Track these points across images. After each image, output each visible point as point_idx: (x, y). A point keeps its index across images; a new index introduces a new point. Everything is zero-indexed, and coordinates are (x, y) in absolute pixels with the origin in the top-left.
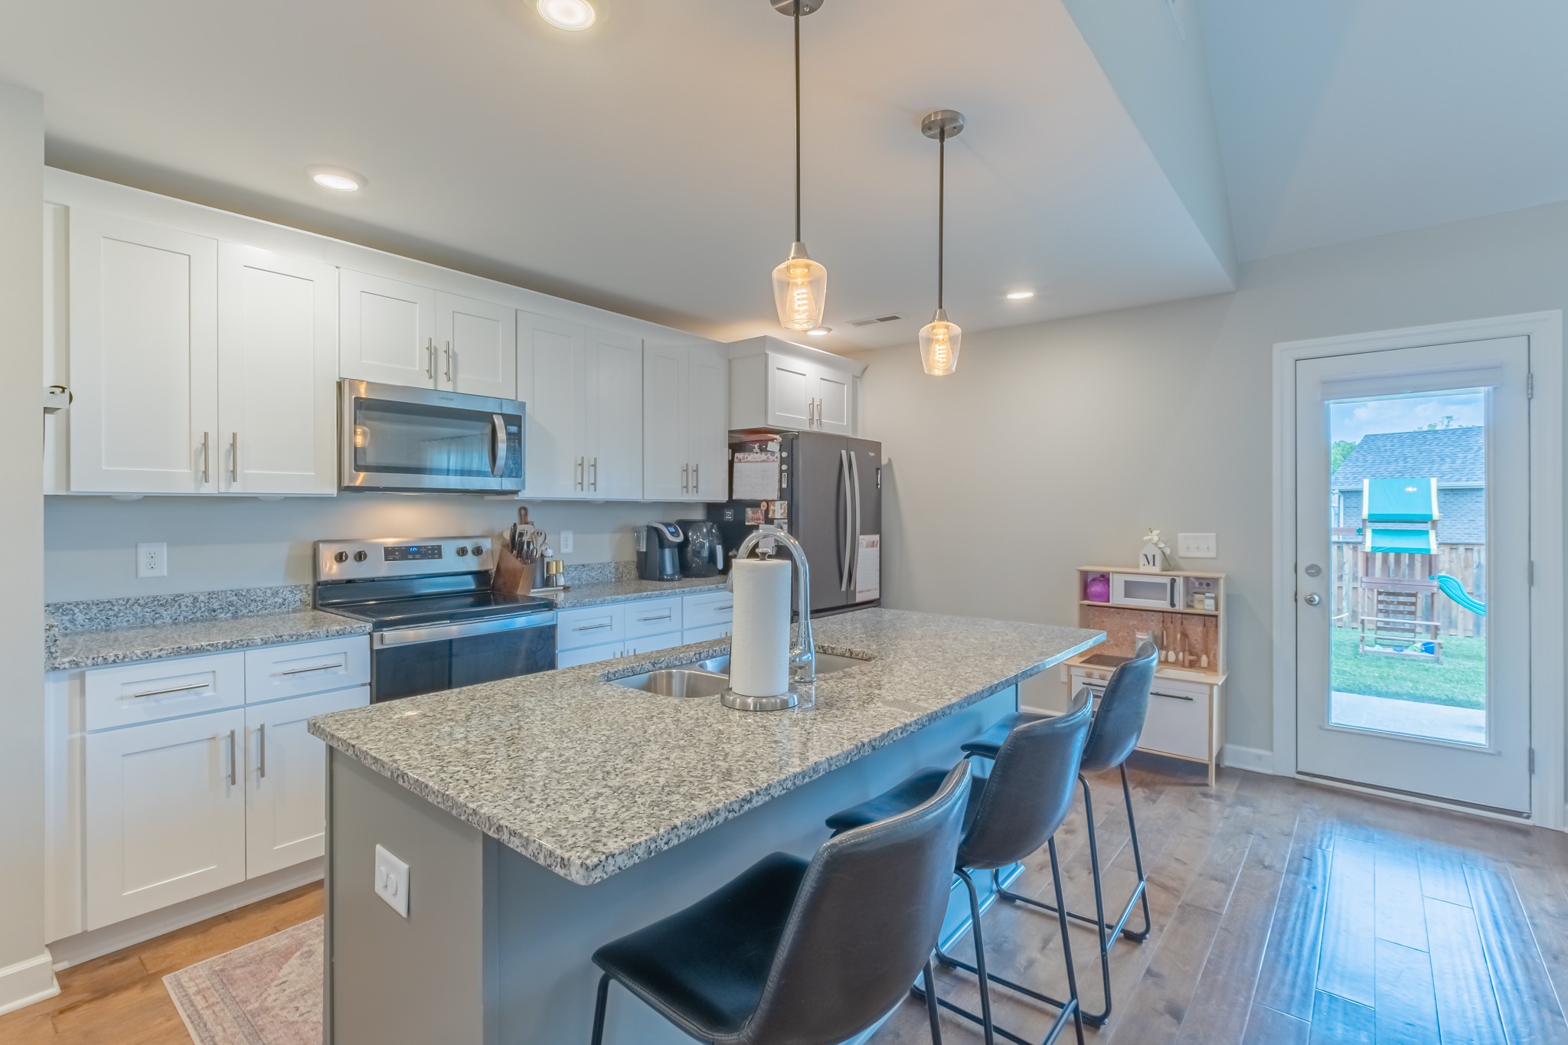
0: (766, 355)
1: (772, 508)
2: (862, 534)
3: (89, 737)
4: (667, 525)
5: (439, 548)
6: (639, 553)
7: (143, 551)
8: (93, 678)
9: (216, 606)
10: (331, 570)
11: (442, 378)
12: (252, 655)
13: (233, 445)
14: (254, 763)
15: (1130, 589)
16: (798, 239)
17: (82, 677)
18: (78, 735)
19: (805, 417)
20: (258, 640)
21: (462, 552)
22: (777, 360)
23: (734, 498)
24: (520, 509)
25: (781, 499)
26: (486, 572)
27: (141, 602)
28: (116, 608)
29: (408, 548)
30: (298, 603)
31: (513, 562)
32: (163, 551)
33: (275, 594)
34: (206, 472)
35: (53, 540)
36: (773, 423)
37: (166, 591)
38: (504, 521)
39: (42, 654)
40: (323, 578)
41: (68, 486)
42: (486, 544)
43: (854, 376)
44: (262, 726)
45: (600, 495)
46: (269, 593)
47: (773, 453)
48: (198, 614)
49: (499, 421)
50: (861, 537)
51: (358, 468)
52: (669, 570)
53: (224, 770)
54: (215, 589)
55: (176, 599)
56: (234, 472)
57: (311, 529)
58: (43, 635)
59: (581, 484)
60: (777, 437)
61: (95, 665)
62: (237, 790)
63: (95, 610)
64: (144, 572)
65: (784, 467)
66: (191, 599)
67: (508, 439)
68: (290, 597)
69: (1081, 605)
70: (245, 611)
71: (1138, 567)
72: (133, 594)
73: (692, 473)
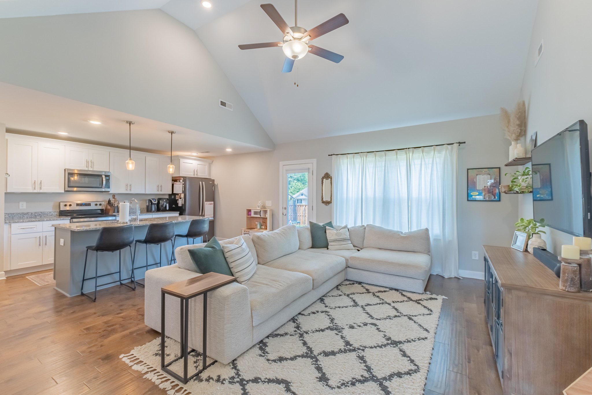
0: (180, 159)
1: (181, 195)
2: (206, 201)
3: (12, 235)
4: (153, 199)
5: (90, 204)
6: (147, 206)
7: (21, 203)
8: (13, 225)
9: (36, 215)
10: (63, 208)
11: (90, 167)
12: (44, 222)
13: (41, 183)
14: (44, 243)
15: (256, 213)
16: (130, 157)
17: (11, 225)
18: (10, 235)
19: (192, 174)
20: (45, 220)
21: (96, 205)
22: (182, 161)
23: (174, 193)
24: (113, 196)
25: (183, 193)
26: (103, 209)
27: (20, 214)
28: (15, 215)
29: (82, 204)
30: (55, 215)
31: (109, 207)
32: (25, 204)
33: (50, 213)
34: (35, 188)
35: (6, 201)
36: (181, 175)
37: (25, 212)
38: (107, 198)
39: (4, 220)
40: (61, 209)
41: (7, 191)
42: (103, 203)
43: (209, 163)
44: (46, 236)
45: (132, 192)
46: (49, 213)
47: (181, 182)
48: (32, 216)
49: (103, 176)
50: (206, 202)
51: (69, 187)
52: (153, 209)
53: (38, 244)
54: (36, 212)
55: (28, 213)
56: (41, 188)
57: (59, 199)
58: (4, 217)
59: (127, 190)
60: (182, 178)
61: (13, 223)
62: (41, 247)
63: (10, 215)
64: (21, 208)
65: (183, 186)
66: (31, 213)
67: (106, 180)
68: (53, 214)
69: (247, 217)
70: (43, 216)
71: (257, 208)
72: (18, 212)
73: (160, 187)
